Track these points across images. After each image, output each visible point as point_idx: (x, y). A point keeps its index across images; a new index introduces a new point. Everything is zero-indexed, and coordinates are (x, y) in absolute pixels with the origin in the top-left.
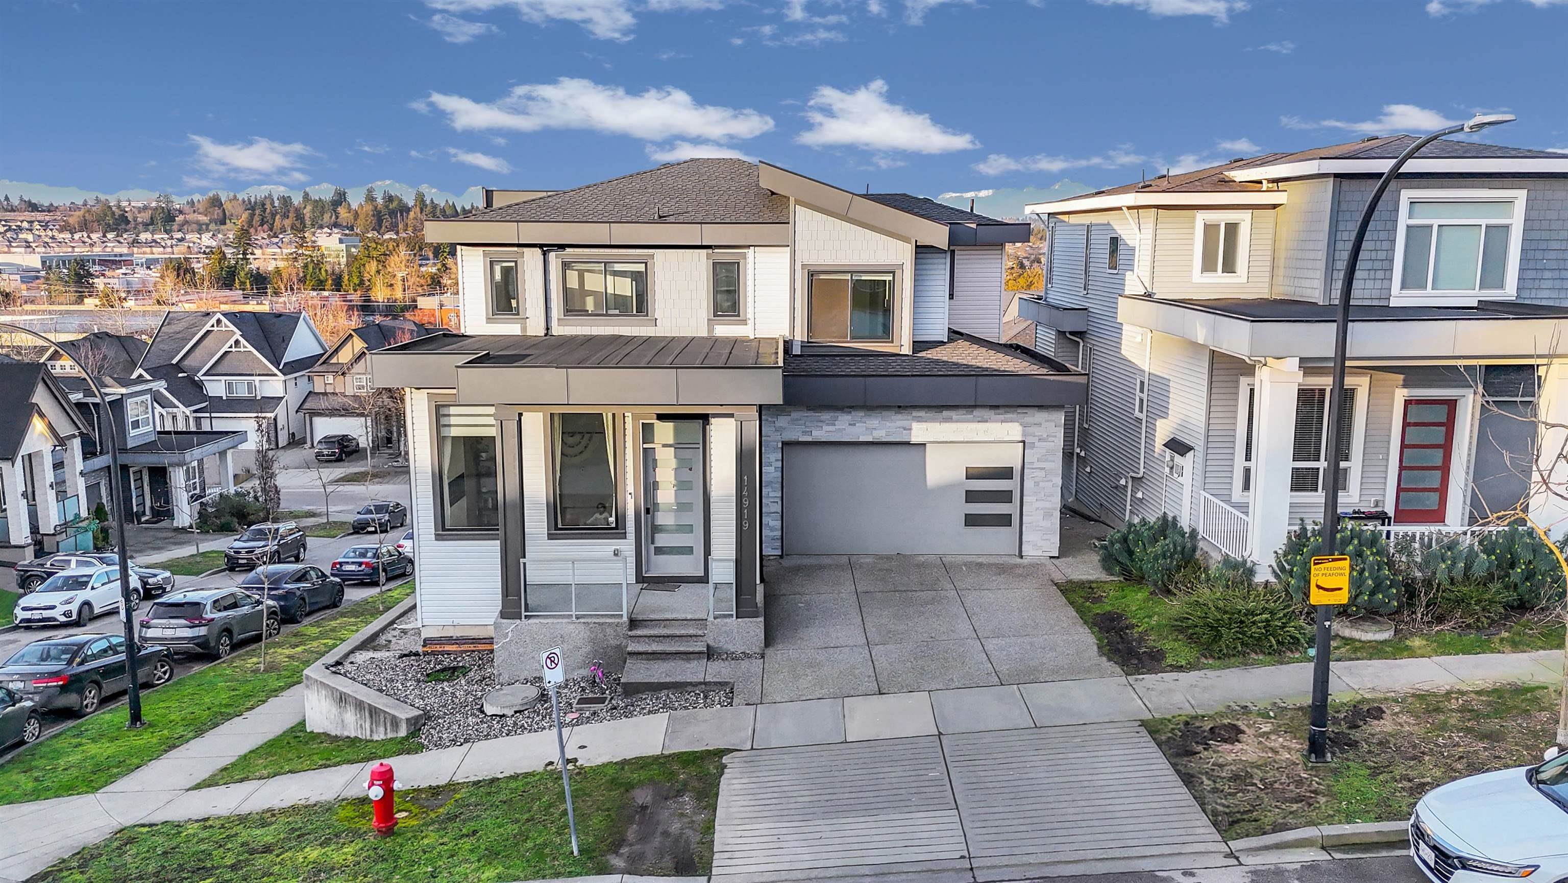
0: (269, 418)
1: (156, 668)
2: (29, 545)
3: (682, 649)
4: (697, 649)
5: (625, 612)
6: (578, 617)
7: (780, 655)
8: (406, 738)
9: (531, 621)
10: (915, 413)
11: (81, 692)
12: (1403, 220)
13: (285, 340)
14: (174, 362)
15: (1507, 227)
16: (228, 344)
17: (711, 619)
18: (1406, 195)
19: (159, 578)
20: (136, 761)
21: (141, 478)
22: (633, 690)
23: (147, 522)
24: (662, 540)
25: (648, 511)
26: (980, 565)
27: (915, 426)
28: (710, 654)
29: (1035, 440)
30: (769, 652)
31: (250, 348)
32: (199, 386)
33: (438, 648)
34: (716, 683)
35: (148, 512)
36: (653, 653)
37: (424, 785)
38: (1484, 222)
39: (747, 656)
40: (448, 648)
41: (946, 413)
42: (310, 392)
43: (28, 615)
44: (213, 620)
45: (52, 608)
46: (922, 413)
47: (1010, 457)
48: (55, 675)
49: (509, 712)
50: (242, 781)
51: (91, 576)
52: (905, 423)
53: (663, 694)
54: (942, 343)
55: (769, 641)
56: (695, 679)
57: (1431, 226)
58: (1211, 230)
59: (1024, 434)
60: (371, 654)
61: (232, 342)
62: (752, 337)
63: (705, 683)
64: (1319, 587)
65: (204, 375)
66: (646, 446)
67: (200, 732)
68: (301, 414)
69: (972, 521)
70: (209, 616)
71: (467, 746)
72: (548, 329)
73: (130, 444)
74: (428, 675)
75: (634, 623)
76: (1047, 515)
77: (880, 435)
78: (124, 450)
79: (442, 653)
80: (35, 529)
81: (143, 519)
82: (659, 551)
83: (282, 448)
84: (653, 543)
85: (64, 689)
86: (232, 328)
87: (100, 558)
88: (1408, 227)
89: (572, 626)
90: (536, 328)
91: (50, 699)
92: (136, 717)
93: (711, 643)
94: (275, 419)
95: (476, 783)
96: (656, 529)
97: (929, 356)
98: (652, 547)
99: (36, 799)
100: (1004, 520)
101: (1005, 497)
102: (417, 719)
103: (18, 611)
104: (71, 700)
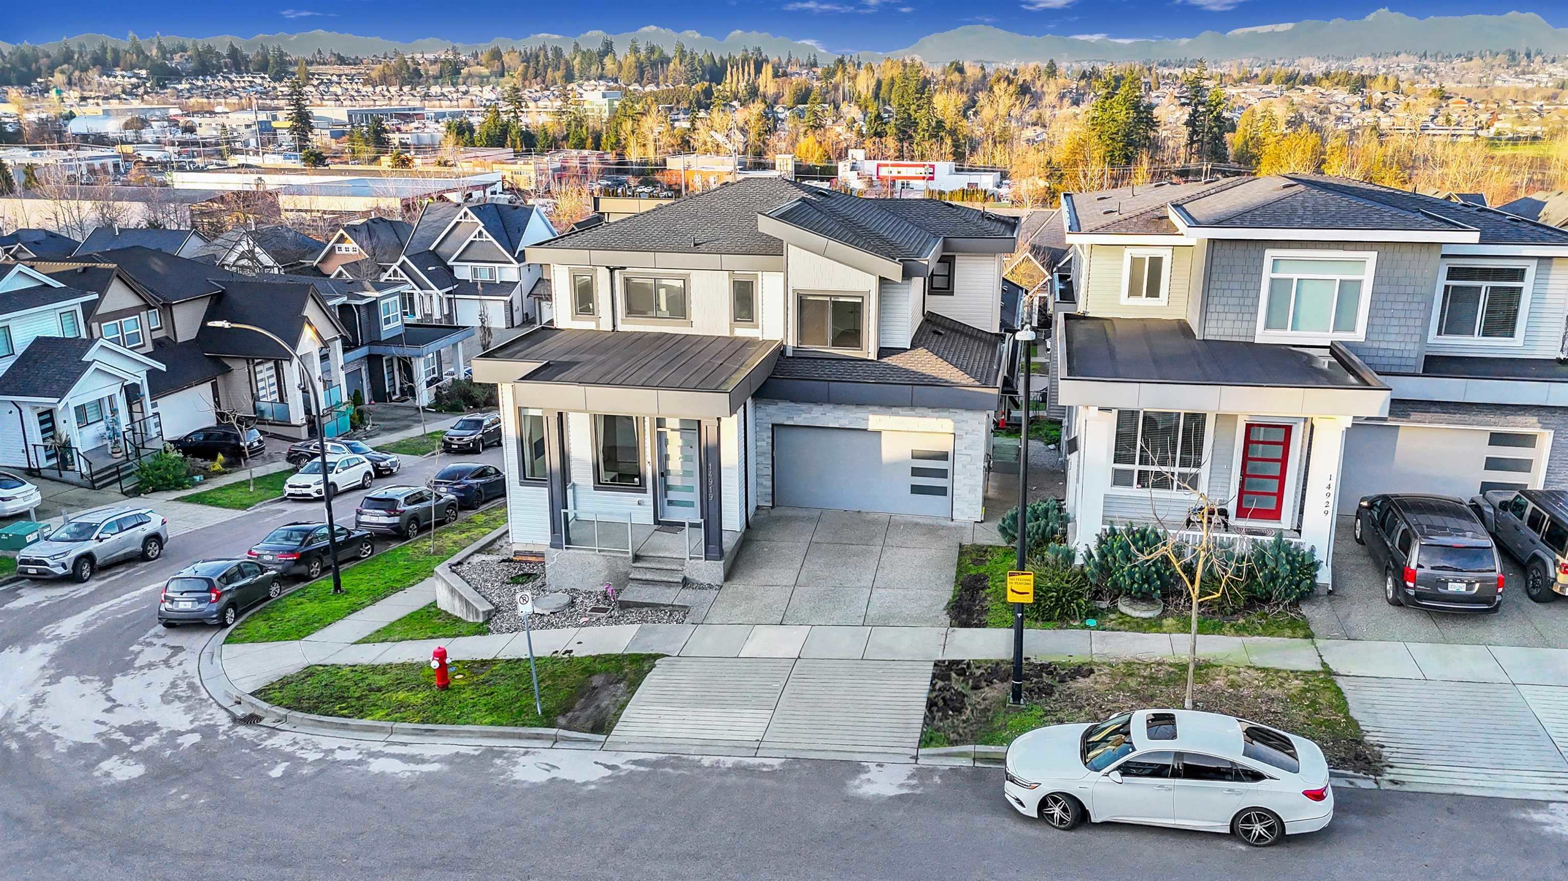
0: (505, 301)
1: (362, 547)
2: (304, 425)
3: (665, 579)
4: (675, 580)
5: (630, 550)
6: (599, 551)
7: (733, 587)
8: (482, 624)
9: (570, 551)
10: (871, 408)
11: (308, 564)
12: (1267, 274)
13: (521, 230)
14: (431, 248)
15: (1360, 282)
16: (473, 235)
17: (688, 559)
18: (1270, 254)
19: (388, 462)
20: (329, 620)
21: (392, 365)
22: (625, 606)
23: (397, 400)
24: (672, 495)
25: (662, 475)
26: (917, 524)
27: (871, 417)
28: (686, 583)
29: (963, 433)
30: (726, 585)
31: (491, 238)
32: (451, 270)
33: (524, 558)
34: (679, 606)
35: (398, 392)
36: (647, 580)
37: (479, 659)
38: (1338, 278)
39: (711, 586)
40: (530, 559)
41: (894, 409)
42: (540, 279)
43: (292, 491)
44: (404, 511)
45: (309, 487)
46: (876, 408)
47: (943, 444)
48: (292, 552)
49: (547, 613)
50: (383, 641)
51: (336, 463)
52: (863, 415)
53: (645, 609)
54: (905, 350)
55: (728, 577)
56: (667, 603)
57: (1292, 279)
58: (1136, 262)
59: (955, 429)
60: (483, 557)
61: (476, 232)
62: (761, 339)
63: (672, 605)
64: (1013, 591)
65: (455, 261)
66: (659, 429)
67: (375, 601)
68: (531, 298)
69: (916, 490)
70: (403, 508)
71: (515, 633)
72: (614, 326)
73: (383, 339)
74: (512, 578)
75: (637, 558)
76: (972, 490)
77: (845, 423)
78: (379, 342)
79: (526, 562)
80: (308, 411)
81: (394, 398)
82: (670, 503)
83: (518, 326)
84: (666, 497)
85: (297, 562)
86: (477, 220)
87: (347, 445)
88: (1272, 279)
89: (595, 558)
90: (606, 325)
91: (287, 569)
92: (337, 586)
93: (688, 576)
94: (511, 302)
95: (508, 661)
96: (667, 488)
97: (890, 362)
98: (666, 500)
99: (267, 641)
100: (942, 491)
101: (943, 474)
102: (490, 612)
103: (286, 487)
104: (302, 569)
